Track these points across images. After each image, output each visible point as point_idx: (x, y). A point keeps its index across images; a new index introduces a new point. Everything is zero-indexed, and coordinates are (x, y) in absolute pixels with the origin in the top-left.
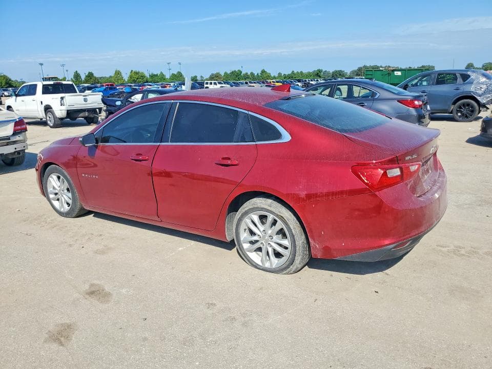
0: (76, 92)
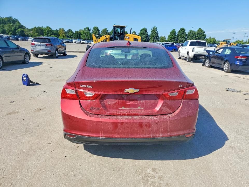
0: (206, 46)
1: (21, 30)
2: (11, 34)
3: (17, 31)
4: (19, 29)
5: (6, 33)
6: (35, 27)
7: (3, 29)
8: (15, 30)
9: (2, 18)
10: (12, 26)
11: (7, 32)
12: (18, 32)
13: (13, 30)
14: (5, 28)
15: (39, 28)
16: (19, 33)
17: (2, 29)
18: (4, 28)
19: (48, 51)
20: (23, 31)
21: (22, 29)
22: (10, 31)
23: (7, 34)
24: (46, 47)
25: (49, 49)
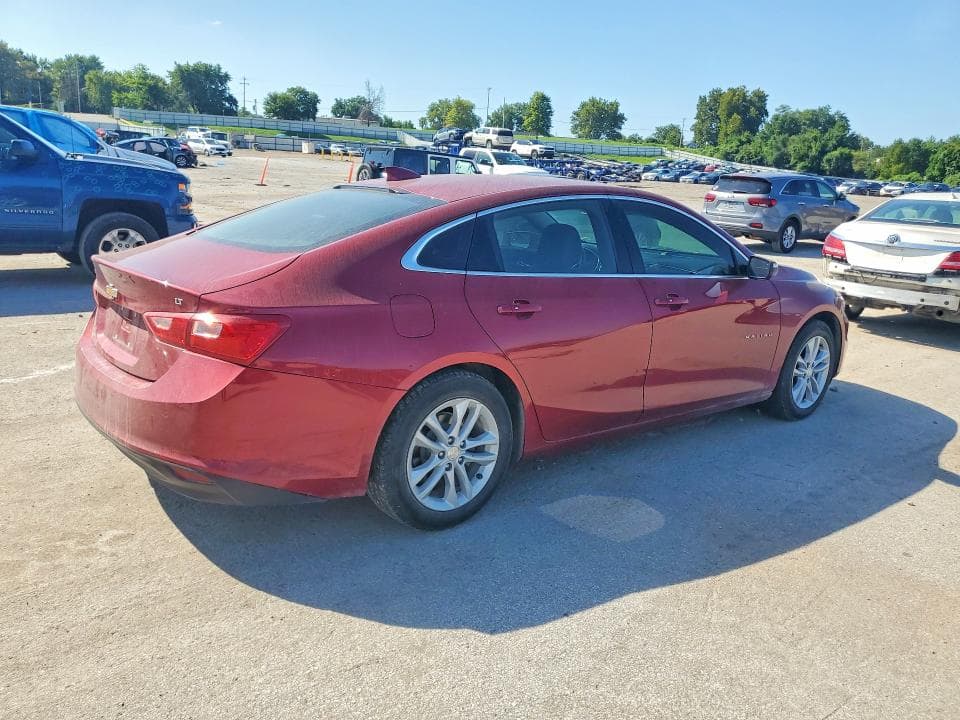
1: (841, 154)
2: (803, 168)
3: (826, 157)
4: (835, 148)
5: (789, 162)
6: (900, 142)
7: (783, 149)
8: (823, 152)
9: (794, 113)
10: (815, 139)
11: (793, 161)
12: (829, 161)
13: (813, 153)
14: (790, 149)
15: (917, 143)
16: (830, 166)
17: (779, 149)
18: (785, 146)
19: (751, 225)
20: (849, 158)
21: (846, 151)
22: (801, 159)
23: (790, 168)
24: (747, 211)
25: (756, 216)
